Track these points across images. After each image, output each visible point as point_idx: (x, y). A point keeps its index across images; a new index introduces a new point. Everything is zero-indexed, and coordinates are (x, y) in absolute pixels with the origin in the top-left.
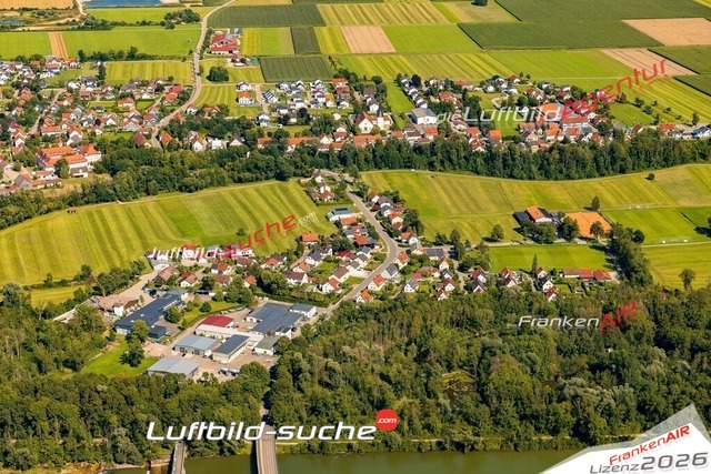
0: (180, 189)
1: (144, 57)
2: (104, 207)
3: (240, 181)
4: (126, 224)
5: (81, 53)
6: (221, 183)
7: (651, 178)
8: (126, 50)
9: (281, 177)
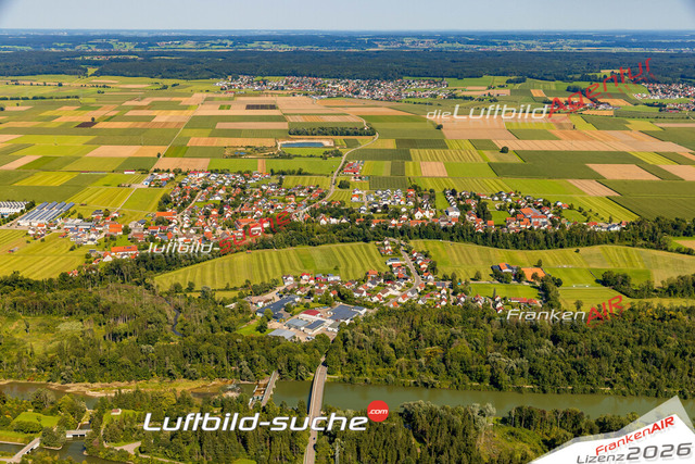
0: (309, 244)
1: (306, 174)
2: (266, 252)
4: (276, 261)
5: (272, 171)
6: (332, 242)
7: (577, 251)
8: (297, 170)
9: (366, 240)
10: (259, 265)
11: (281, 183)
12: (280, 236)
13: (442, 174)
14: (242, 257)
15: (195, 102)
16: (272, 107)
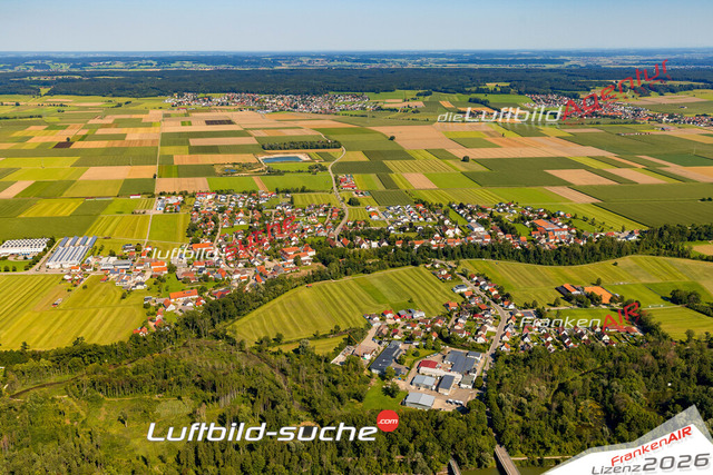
1: (309, 191)
3: (393, 266)
5: (277, 190)
6: (384, 268)
7: (615, 264)
8: (300, 188)
9: (415, 264)
10: (330, 301)
11: (292, 202)
12: (334, 265)
13: (431, 185)
14: (304, 292)
15: (156, 119)
16: (230, 122)
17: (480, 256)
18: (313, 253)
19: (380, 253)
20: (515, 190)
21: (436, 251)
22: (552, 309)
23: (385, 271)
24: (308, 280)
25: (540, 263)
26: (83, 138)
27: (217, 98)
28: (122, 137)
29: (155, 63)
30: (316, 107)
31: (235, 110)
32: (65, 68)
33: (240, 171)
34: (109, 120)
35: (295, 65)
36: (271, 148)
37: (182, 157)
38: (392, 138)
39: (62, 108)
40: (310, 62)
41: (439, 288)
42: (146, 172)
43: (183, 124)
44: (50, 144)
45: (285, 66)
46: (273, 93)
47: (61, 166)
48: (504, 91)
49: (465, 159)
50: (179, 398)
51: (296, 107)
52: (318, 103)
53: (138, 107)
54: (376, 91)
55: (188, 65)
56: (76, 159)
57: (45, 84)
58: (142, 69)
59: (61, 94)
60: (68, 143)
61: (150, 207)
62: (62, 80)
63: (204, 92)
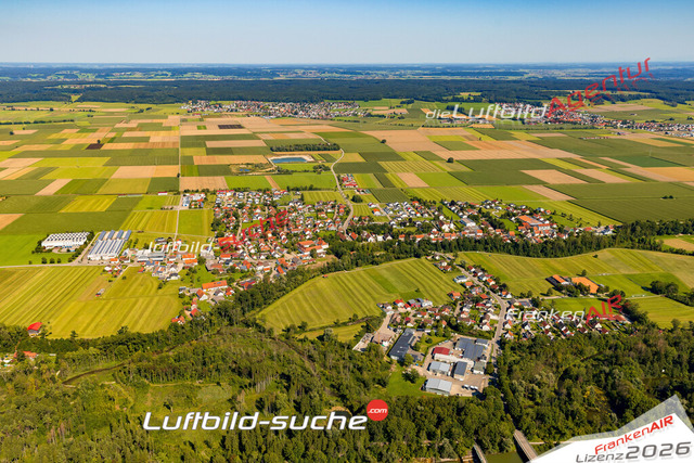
0: (372, 263)
1: (316, 189)
2: (341, 274)
3: (399, 258)
4: (357, 285)
5: (286, 187)
7: (596, 256)
8: (308, 186)
9: (418, 256)
10: (346, 292)
11: (302, 199)
12: (346, 258)
13: (423, 184)
14: (322, 282)
15: (174, 124)
16: (240, 127)
17: (474, 249)
18: (327, 246)
19: (386, 246)
20: (498, 188)
21: (435, 244)
22: (546, 298)
23: (390, 263)
24: (324, 271)
25: (528, 255)
26: (112, 140)
27: (227, 105)
28: (146, 139)
29: (170, 74)
30: (314, 114)
31: (243, 116)
32: (91, 77)
33: (253, 171)
34: (133, 124)
35: (291, 76)
36: (279, 150)
37: (200, 158)
38: (384, 142)
39: (91, 114)
40: (304, 73)
41: (441, 279)
42: (170, 171)
43: (199, 128)
44: (82, 145)
45: (282, 77)
46: (275, 100)
47: (94, 166)
48: (477, 100)
49: (450, 161)
50: (218, 384)
51: (296, 113)
52: (316, 110)
53: (158, 113)
54: (365, 99)
55: (198, 76)
56: (106, 159)
57: (75, 92)
58: (158, 79)
59: (90, 100)
60: (98, 145)
61: (176, 203)
62: (90, 89)
63: (215, 100)
